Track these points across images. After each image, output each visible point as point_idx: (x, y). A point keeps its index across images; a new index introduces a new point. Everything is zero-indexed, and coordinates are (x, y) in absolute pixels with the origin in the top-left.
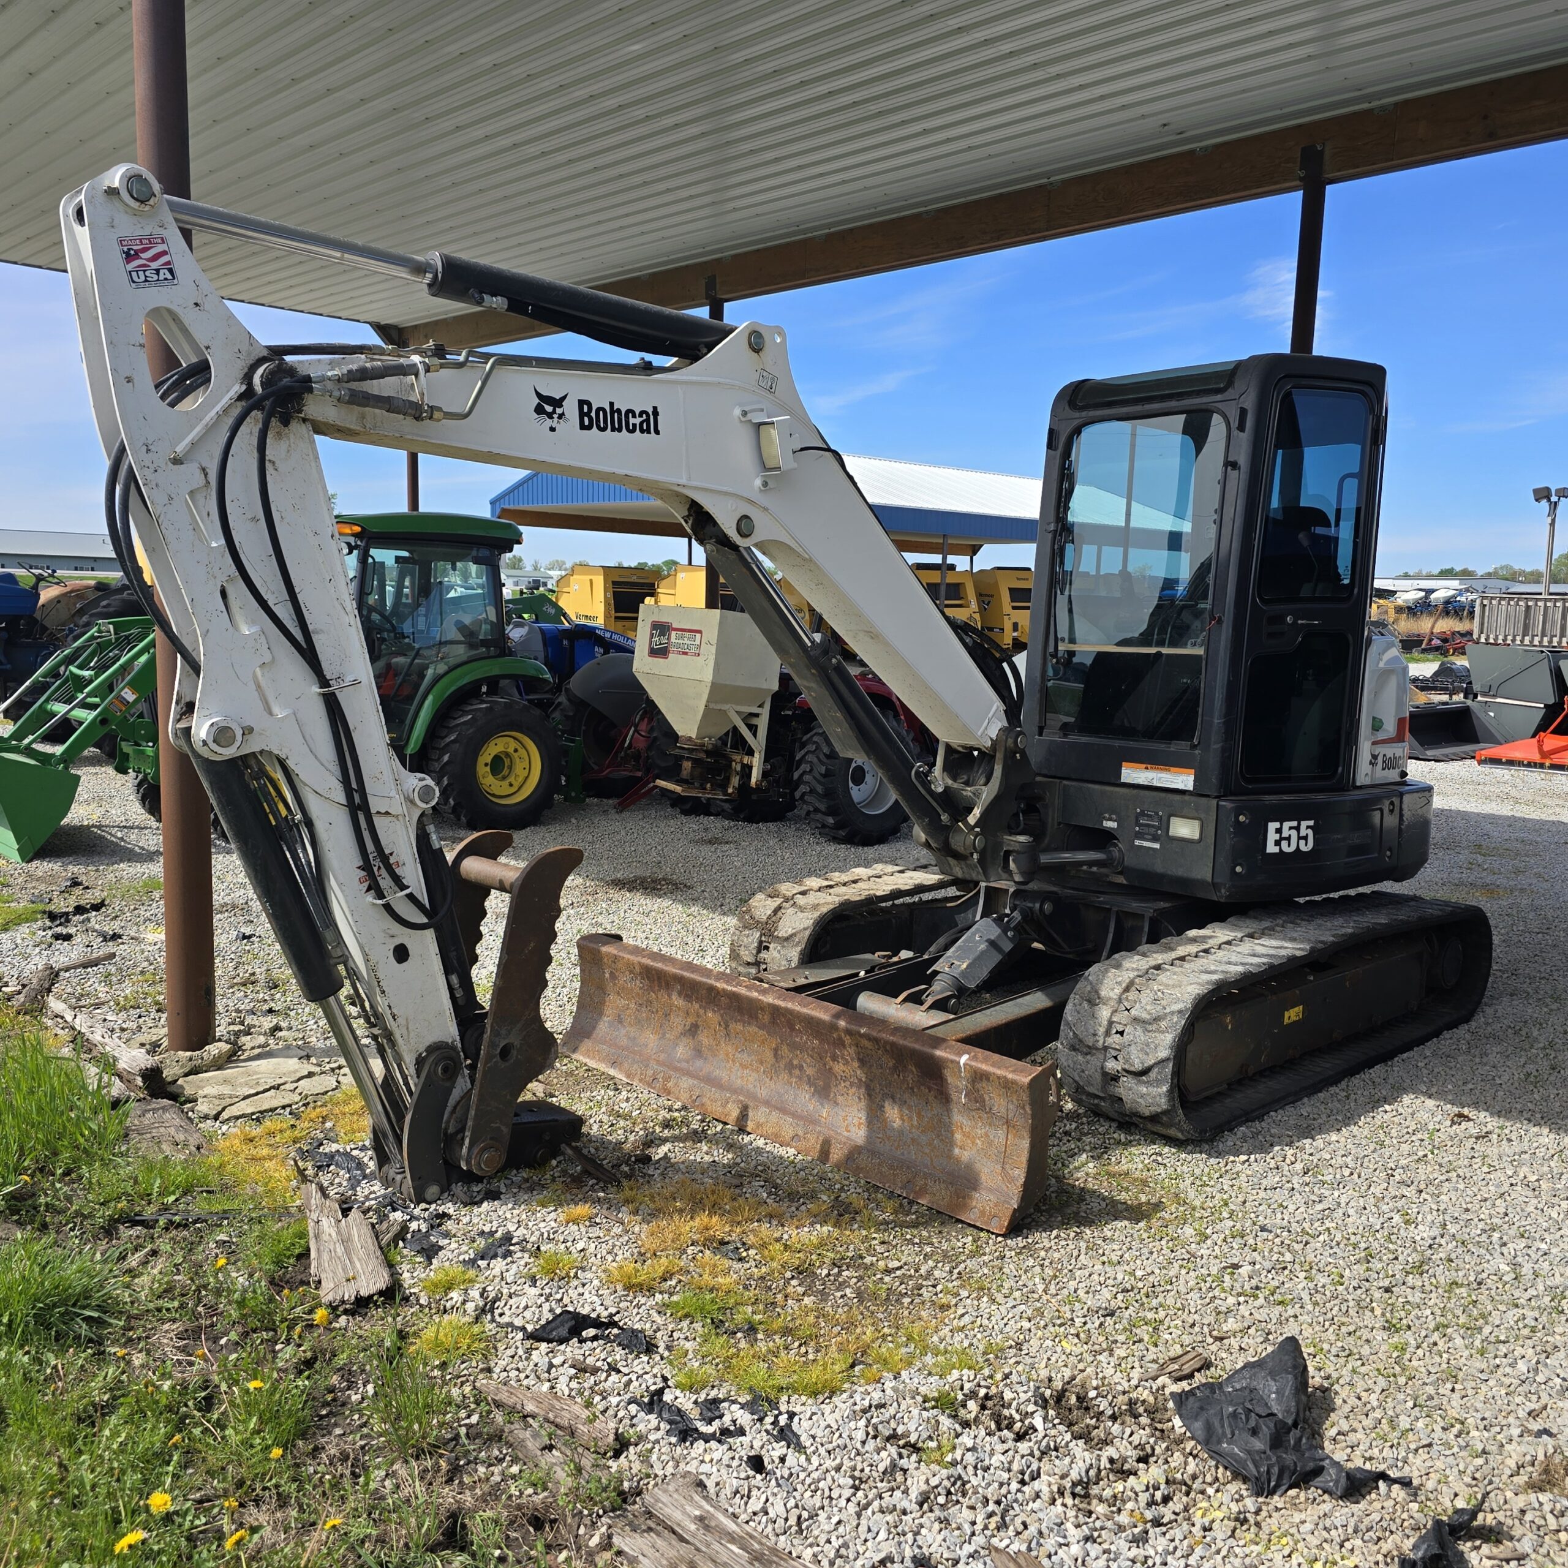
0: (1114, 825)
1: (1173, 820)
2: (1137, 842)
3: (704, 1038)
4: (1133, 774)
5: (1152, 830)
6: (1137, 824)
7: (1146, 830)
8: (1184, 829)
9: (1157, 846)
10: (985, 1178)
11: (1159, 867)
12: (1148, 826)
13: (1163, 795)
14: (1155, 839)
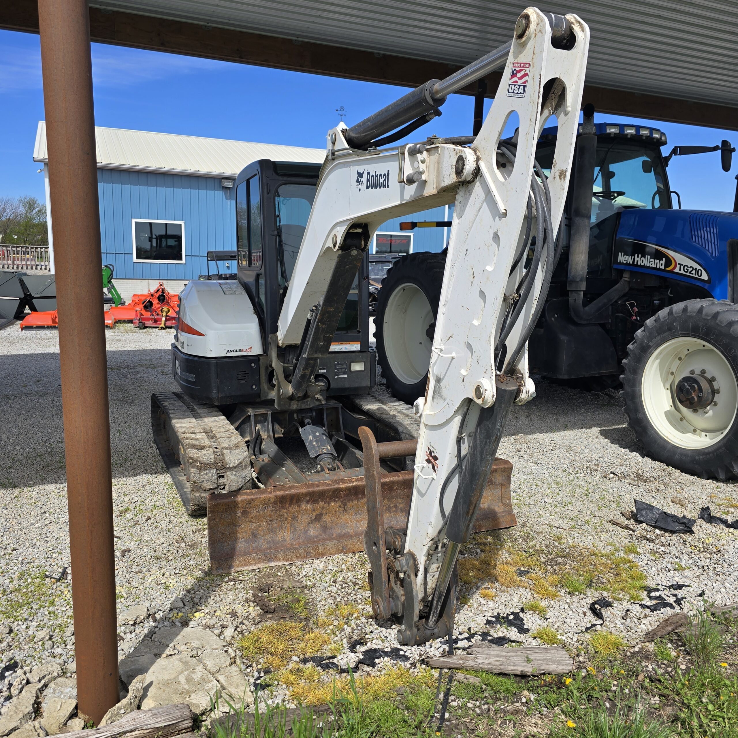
0: (325, 371)
1: (352, 364)
2: (336, 377)
3: (327, 519)
4: (335, 347)
5: (343, 370)
6: (336, 368)
7: (340, 370)
8: (357, 367)
9: (346, 376)
10: (497, 509)
11: (347, 385)
12: (341, 368)
13: (346, 354)
14: (344, 374)
